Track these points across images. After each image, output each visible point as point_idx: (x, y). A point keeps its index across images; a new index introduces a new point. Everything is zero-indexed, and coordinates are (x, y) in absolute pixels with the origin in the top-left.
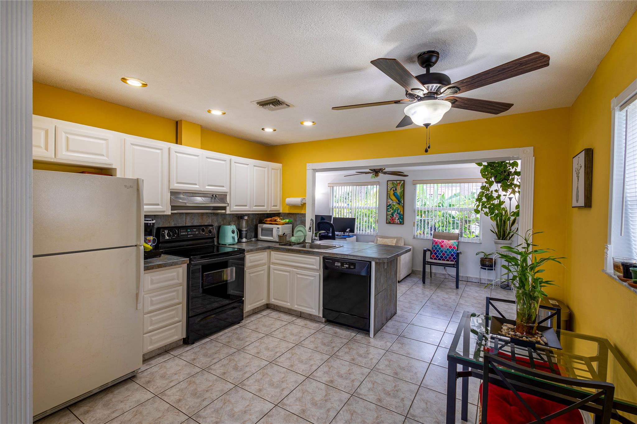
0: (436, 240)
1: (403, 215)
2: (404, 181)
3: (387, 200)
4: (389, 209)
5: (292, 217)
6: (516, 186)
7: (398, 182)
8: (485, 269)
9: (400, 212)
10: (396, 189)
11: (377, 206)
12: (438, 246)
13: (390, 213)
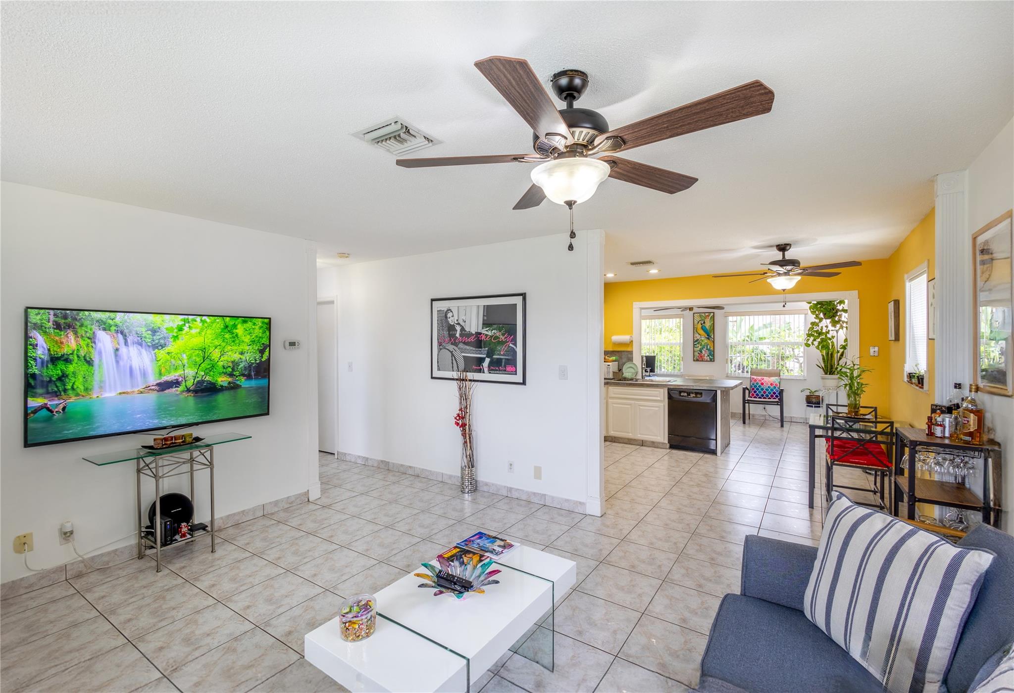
0: (755, 377)
1: (714, 351)
2: (714, 313)
3: (694, 335)
4: (696, 345)
5: (617, 355)
6: (843, 322)
7: (707, 314)
8: (812, 406)
9: (710, 347)
10: (704, 322)
11: (682, 341)
12: (757, 384)
13: (698, 349)
